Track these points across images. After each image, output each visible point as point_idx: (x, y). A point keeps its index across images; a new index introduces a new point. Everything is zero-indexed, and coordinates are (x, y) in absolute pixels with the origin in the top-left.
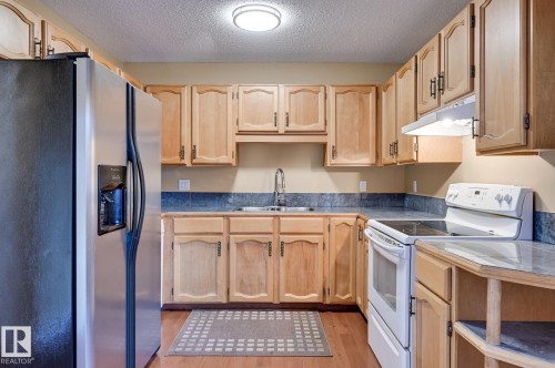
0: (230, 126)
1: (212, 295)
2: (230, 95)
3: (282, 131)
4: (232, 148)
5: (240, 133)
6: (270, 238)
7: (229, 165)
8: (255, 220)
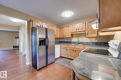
0: (70, 31)
1: (66, 56)
2: (70, 27)
3: (78, 32)
4: (70, 35)
5: (71, 32)
6: (74, 49)
7: (70, 38)
8: (72, 46)
